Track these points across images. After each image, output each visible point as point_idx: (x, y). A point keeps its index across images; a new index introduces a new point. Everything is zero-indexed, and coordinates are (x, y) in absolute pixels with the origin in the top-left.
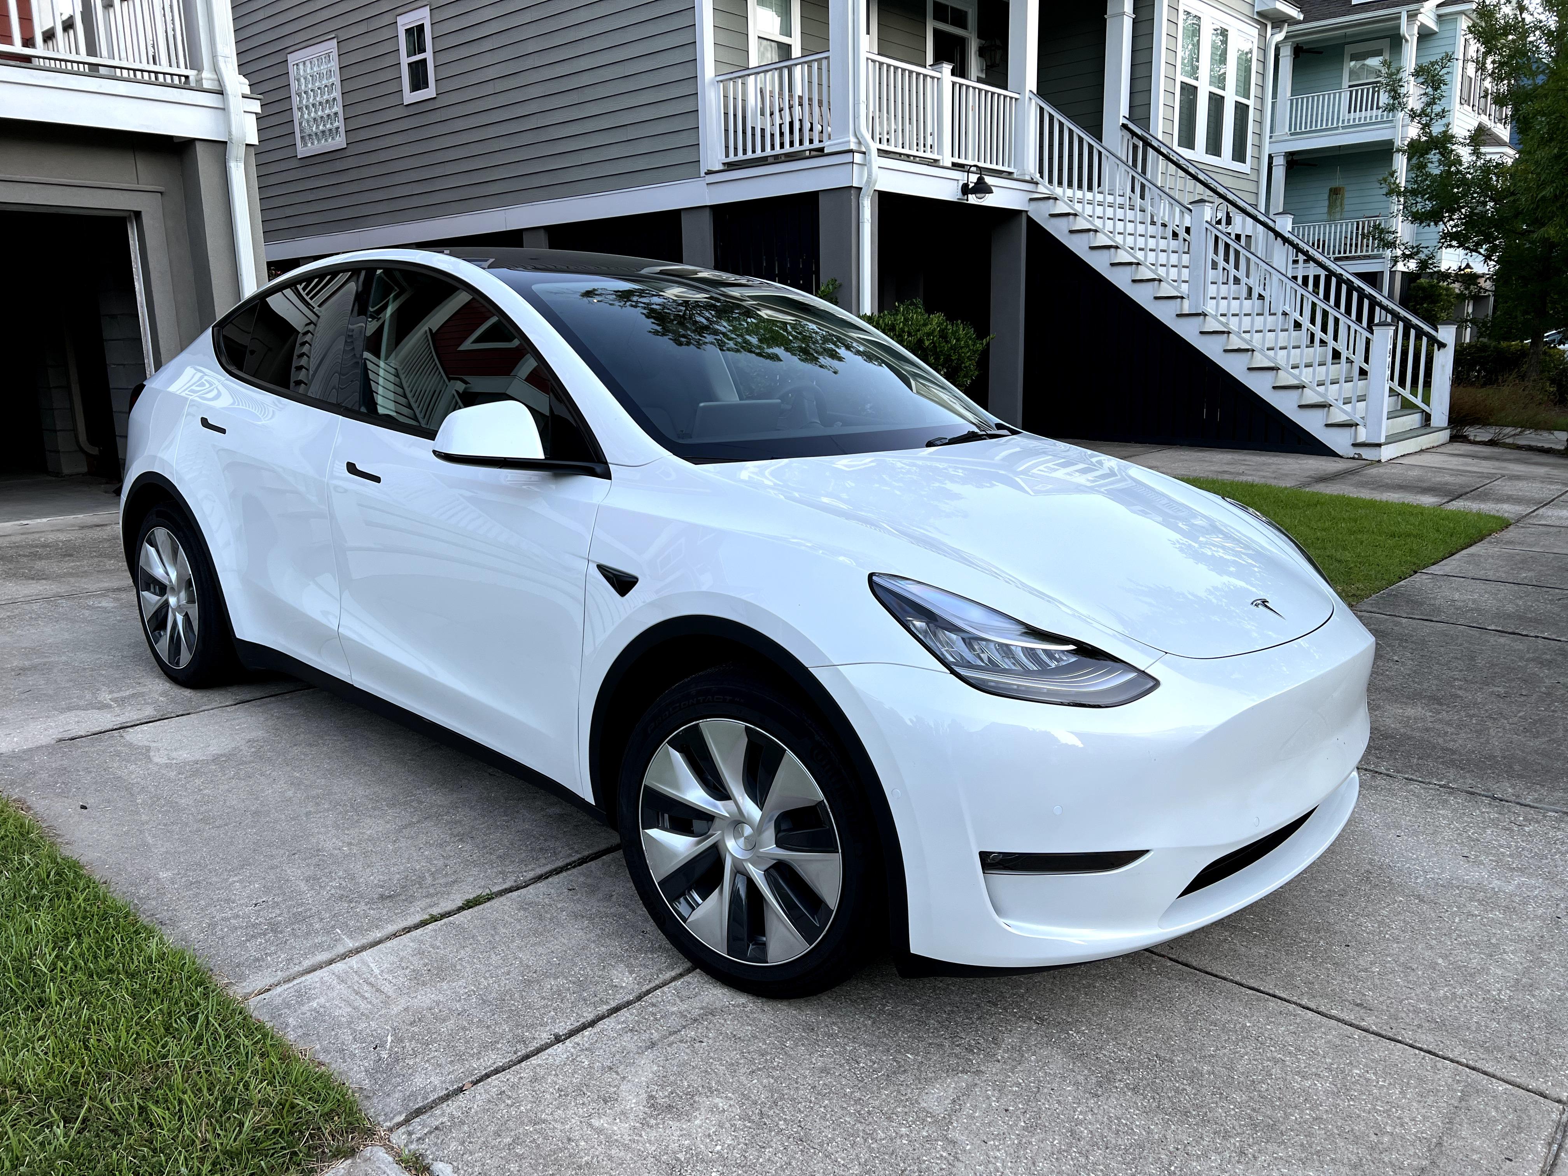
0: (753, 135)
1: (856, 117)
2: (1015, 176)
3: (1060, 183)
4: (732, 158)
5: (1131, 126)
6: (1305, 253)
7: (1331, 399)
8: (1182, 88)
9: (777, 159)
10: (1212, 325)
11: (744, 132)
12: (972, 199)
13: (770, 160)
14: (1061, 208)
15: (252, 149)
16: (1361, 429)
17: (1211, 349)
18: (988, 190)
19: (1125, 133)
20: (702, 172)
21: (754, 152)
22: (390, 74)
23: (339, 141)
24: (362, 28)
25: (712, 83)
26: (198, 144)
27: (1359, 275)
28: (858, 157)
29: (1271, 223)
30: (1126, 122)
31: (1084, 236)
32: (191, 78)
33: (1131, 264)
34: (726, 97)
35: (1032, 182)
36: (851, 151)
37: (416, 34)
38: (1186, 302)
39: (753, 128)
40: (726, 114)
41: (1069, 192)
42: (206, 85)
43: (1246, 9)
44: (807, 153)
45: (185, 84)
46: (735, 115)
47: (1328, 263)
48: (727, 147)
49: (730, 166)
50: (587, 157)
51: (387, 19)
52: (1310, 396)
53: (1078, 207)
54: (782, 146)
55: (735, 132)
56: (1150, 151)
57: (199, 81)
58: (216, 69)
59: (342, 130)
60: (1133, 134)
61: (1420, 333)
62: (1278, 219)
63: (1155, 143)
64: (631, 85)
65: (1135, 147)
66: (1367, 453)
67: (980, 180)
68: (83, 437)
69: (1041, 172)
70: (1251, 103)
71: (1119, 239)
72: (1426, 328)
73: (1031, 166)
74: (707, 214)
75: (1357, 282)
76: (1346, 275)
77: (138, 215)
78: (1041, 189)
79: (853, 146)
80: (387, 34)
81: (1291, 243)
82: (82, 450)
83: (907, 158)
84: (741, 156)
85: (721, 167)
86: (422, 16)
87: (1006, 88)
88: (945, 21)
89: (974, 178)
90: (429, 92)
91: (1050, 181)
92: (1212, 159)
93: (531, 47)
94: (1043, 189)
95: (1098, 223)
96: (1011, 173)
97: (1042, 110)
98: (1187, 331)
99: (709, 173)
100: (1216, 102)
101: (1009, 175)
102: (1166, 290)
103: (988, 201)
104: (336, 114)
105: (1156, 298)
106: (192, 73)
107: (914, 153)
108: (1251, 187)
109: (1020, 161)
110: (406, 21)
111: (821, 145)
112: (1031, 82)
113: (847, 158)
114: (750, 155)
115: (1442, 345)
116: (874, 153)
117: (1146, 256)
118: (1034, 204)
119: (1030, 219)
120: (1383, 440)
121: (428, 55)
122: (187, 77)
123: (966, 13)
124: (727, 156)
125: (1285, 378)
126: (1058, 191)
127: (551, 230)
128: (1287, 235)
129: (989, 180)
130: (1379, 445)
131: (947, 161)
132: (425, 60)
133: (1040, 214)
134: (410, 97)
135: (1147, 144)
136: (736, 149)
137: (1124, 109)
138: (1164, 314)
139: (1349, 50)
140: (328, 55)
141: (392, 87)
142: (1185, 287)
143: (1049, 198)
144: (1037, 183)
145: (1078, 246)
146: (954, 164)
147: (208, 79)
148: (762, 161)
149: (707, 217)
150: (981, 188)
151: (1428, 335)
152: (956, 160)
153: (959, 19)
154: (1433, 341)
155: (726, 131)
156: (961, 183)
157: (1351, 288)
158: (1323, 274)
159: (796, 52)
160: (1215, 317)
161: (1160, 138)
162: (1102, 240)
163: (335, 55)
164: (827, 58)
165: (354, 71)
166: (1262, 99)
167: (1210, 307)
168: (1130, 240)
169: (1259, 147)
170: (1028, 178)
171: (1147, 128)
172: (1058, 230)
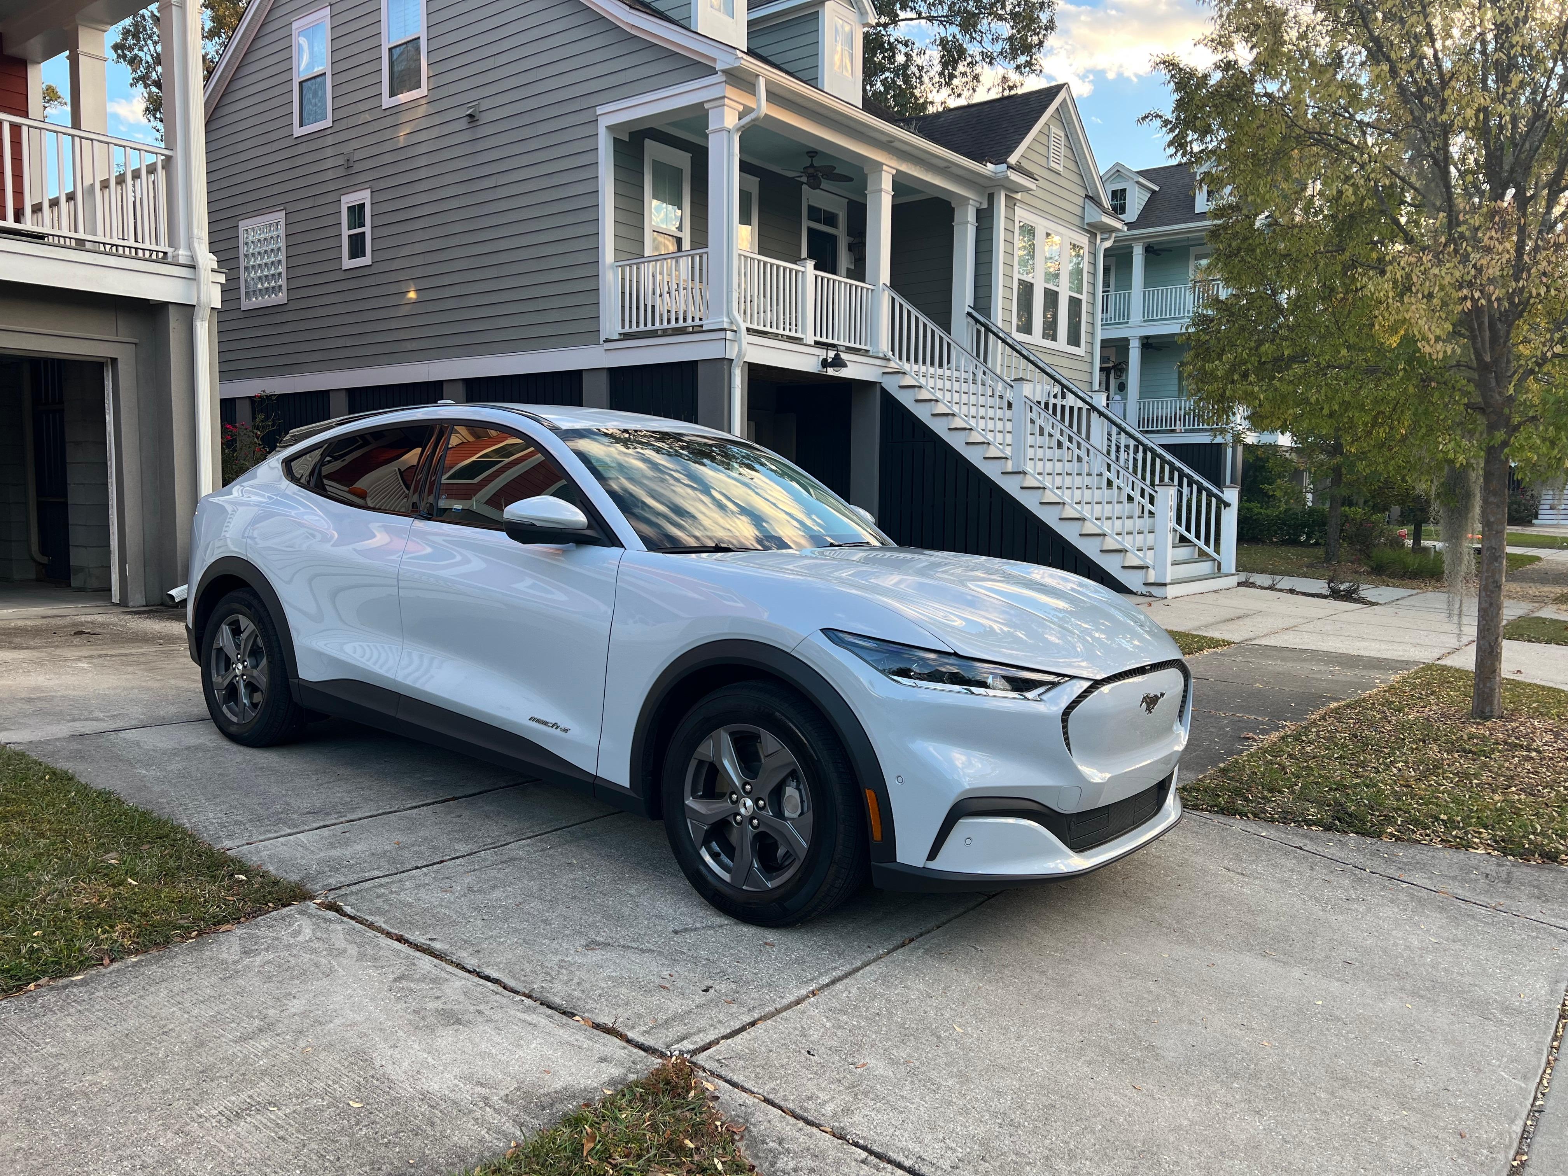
0: (645, 310)
1: (729, 302)
2: (871, 353)
3: (908, 360)
4: (627, 329)
5: (975, 314)
6: (1118, 426)
7: (1128, 546)
8: (1020, 284)
9: (665, 333)
10: (1030, 482)
11: (638, 308)
12: (831, 371)
13: (660, 333)
14: (908, 381)
15: (215, 312)
16: (1151, 571)
17: (1029, 501)
18: (843, 364)
19: (970, 320)
20: (602, 339)
21: (645, 325)
22: (332, 243)
23: (281, 297)
24: (309, 203)
25: (611, 267)
26: (170, 307)
27: (1163, 446)
28: (729, 335)
29: (1088, 399)
30: (971, 310)
31: (928, 404)
32: (169, 254)
33: (965, 429)
34: (623, 279)
35: (886, 359)
36: (724, 330)
37: (357, 213)
38: (1010, 463)
39: (645, 305)
40: (623, 293)
41: (915, 367)
42: (182, 261)
43: (1077, 221)
44: (691, 329)
45: (164, 259)
46: (630, 294)
47: (1138, 435)
48: (623, 320)
49: (626, 336)
50: (502, 323)
51: (331, 198)
52: (1110, 543)
53: (923, 381)
54: (669, 322)
55: (630, 308)
56: (991, 335)
57: (175, 257)
58: (190, 247)
59: (284, 288)
60: (977, 321)
61: (1210, 494)
62: (1094, 395)
63: (995, 330)
64: (543, 265)
65: (979, 332)
66: (1155, 591)
67: (837, 356)
68: (35, 548)
69: (893, 350)
70: (1084, 297)
71: (956, 409)
72: (1215, 490)
73: (884, 346)
74: (605, 373)
75: (1160, 451)
76: (1150, 444)
77: (114, 361)
78: (892, 364)
79: (726, 326)
80: (330, 209)
81: (1106, 417)
82: (34, 560)
83: (775, 336)
84: (634, 328)
85: (617, 337)
86: (363, 196)
87: (864, 281)
88: (818, 221)
89: (831, 354)
90: (366, 260)
91: (900, 358)
92: (1048, 343)
93: (458, 228)
94: (894, 364)
95: (939, 394)
96: (867, 351)
97: (893, 299)
98: (1010, 486)
99: (607, 341)
100: (1051, 297)
101: (866, 353)
102: (993, 452)
103: (844, 373)
104: (280, 274)
105: (985, 458)
106: (170, 250)
107: (781, 331)
108: (1086, 367)
109: (874, 341)
110: (349, 200)
111: (700, 323)
112: (885, 276)
113: (721, 335)
114: (642, 327)
115: (1227, 505)
116: (744, 331)
117: (977, 424)
118: (886, 376)
119: (883, 390)
120: (1168, 581)
121: (367, 229)
122: (165, 253)
123: (837, 215)
124: (623, 327)
125: (1089, 528)
126: (907, 367)
127: (470, 382)
128: (1102, 409)
129: (843, 356)
130: (1165, 585)
131: (810, 339)
132: (364, 233)
133: (891, 385)
134: (348, 263)
135: (988, 330)
136: (630, 321)
137: (969, 300)
138: (991, 471)
139: (1193, 251)
140: (277, 223)
141: (332, 255)
142: (1008, 451)
143: (898, 373)
144: (889, 360)
145: (922, 413)
146: (816, 343)
147: (183, 255)
148: (653, 334)
149: (604, 378)
150: (838, 362)
151: (1216, 496)
152: (818, 339)
153: (831, 219)
154: (1220, 501)
155: (623, 307)
156: (821, 358)
157: (1155, 454)
158: (1132, 443)
159: (686, 245)
160: (1033, 476)
161: (1000, 325)
162: (941, 409)
163: (282, 223)
164: (707, 253)
165: (299, 239)
166: (1093, 294)
167: (1029, 468)
168: (964, 409)
169: (1092, 334)
170: (881, 355)
171: (988, 316)
172: (905, 399)
